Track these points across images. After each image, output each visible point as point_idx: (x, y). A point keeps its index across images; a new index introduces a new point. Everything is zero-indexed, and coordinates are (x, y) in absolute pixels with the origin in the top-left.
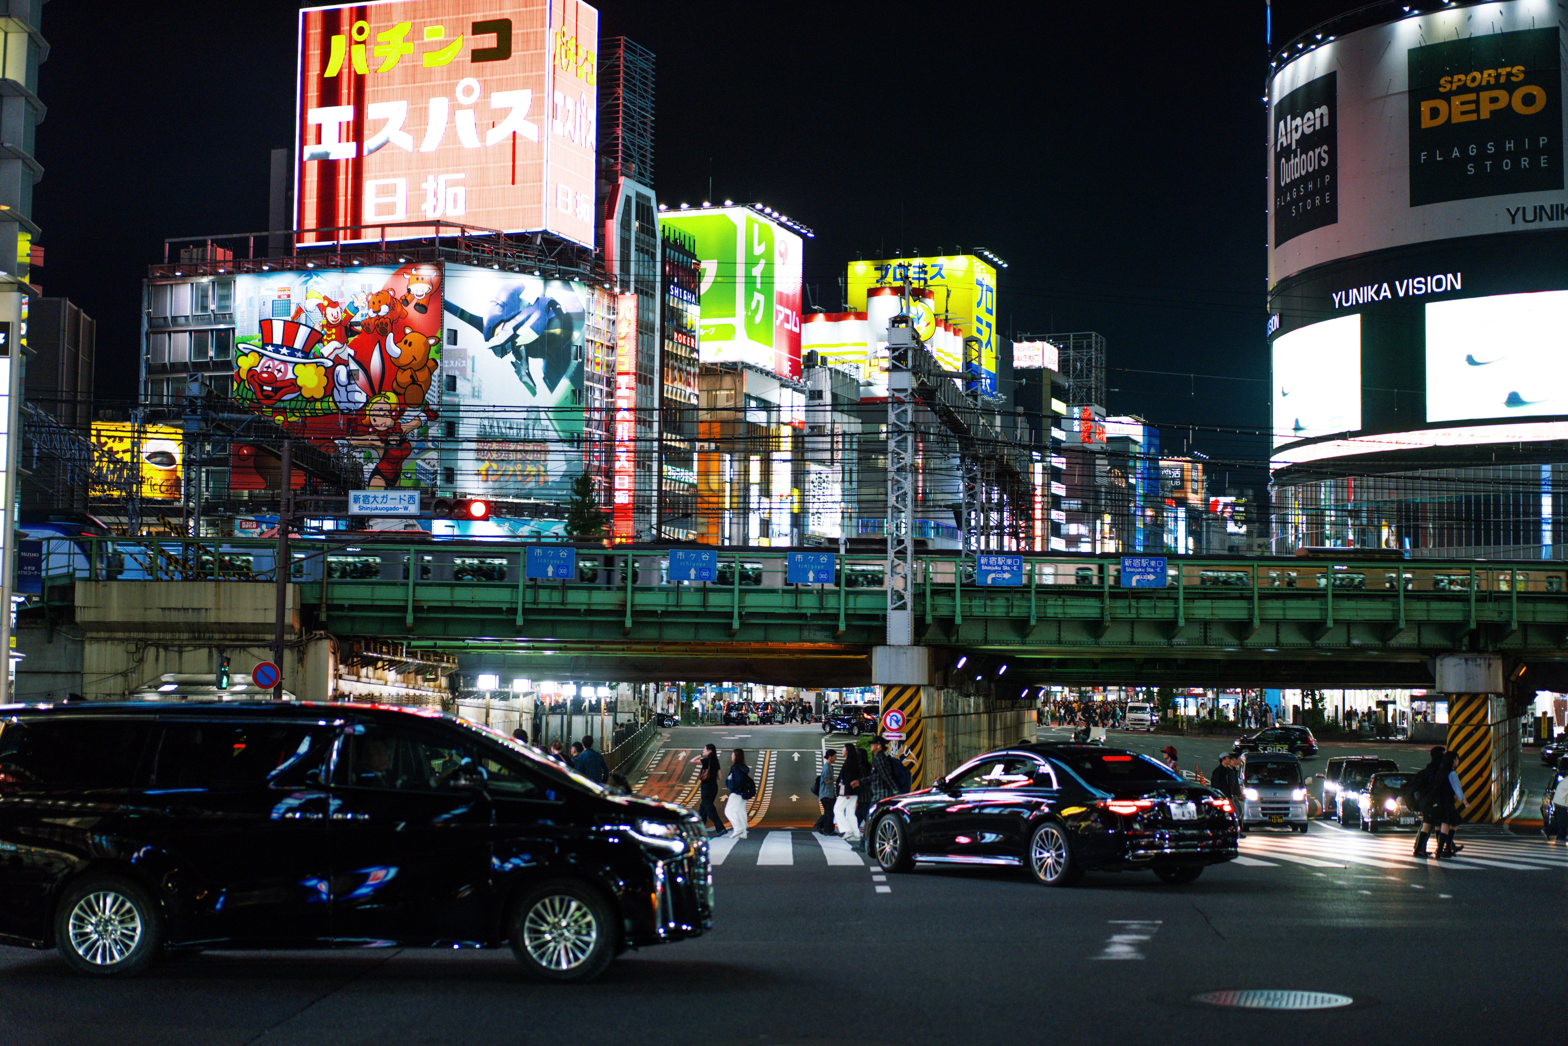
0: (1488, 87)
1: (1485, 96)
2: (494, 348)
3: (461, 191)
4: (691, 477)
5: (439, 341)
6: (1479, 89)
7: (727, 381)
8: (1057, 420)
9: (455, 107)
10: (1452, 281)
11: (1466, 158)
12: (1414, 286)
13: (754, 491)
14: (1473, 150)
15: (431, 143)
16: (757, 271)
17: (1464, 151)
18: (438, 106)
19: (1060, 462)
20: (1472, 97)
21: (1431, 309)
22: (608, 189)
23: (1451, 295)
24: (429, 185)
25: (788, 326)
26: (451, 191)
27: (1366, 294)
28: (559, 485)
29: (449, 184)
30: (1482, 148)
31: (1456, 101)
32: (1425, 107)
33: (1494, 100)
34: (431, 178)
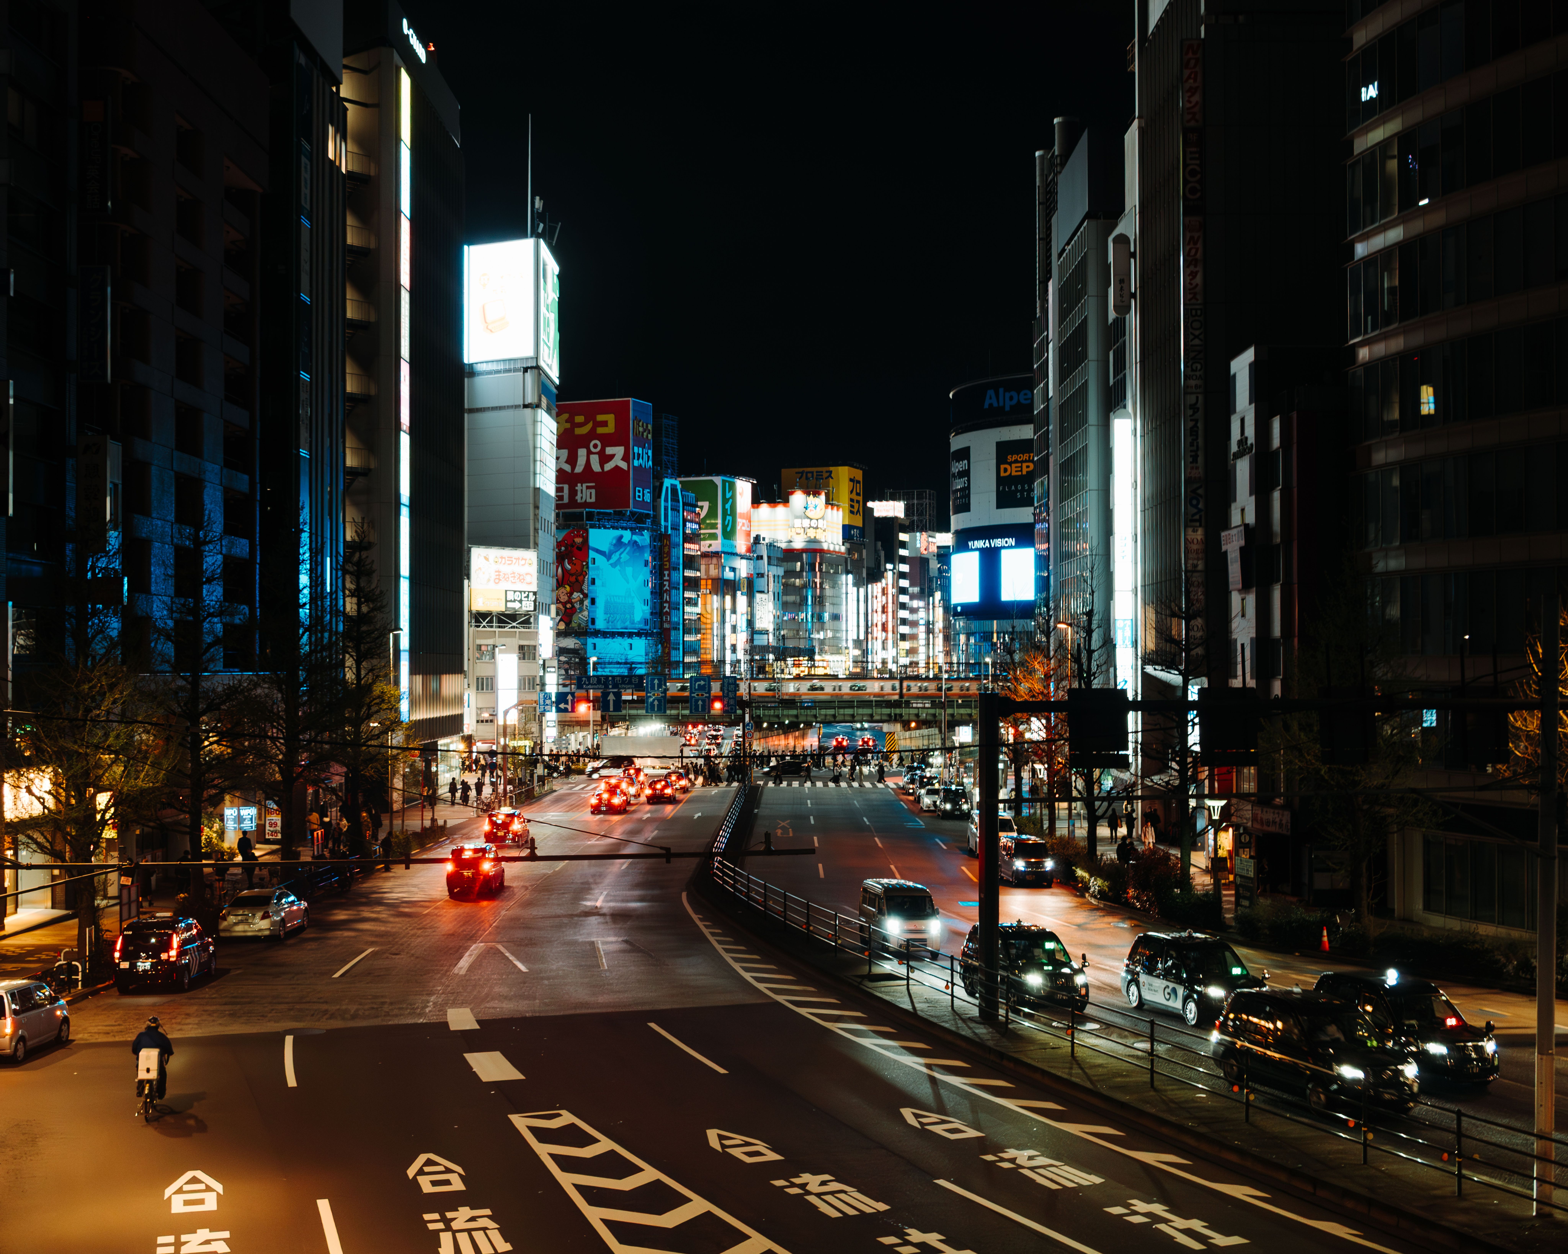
0: (1026, 461)
1: (1024, 465)
2: (611, 564)
3: (593, 491)
4: (698, 610)
5: (587, 563)
6: (1022, 462)
7: (715, 560)
8: (903, 545)
9: (589, 453)
10: (1011, 541)
11: (1017, 490)
12: (998, 542)
13: (728, 613)
14: (1019, 487)
15: (579, 469)
16: (728, 506)
17: (1016, 487)
18: (582, 453)
19: (904, 568)
20: (1019, 465)
21: (1003, 552)
22: (658, 484)
23: (1011, 547)
24: (579, 487)
25: (744, 528)
26: (589, 491)
27: (979, 544)
28: (639, 622)
29: (588, 487)
30: (1023, 487)
31: (1014, 465)
32: (1002, 467)
33: (1028, 467)
34: (579, 485)
